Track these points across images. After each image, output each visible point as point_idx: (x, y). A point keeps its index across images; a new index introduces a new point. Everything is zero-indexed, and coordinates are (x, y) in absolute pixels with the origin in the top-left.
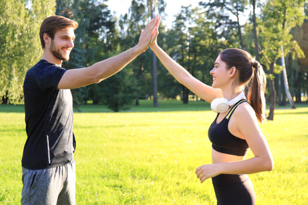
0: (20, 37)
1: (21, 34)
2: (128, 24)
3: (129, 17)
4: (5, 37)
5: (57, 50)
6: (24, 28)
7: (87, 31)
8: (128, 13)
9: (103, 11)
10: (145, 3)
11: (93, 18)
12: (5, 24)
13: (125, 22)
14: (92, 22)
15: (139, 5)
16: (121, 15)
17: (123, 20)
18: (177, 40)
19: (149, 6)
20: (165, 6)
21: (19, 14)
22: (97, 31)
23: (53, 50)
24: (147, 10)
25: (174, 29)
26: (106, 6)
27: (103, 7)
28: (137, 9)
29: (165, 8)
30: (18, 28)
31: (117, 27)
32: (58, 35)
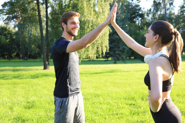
0: (92, 26)
1: (92, 24)
2: (152, 14)
3: (152, 10)
4: (84, 27)
5: (69, 31)
6: (94, 21)
7: (129, 20)
8: (151, 8)
9: (137, 8)
10: (161, 2)
11: (132, 13)
12: (84, 20)
13: (150, 13)
14: (131, 15)
15: (158, 3)
16: (148, 10)
17: (149, 12)
18: (182, 20)
19: (164, 3)
20: (174, 2)
21: (91, 15)
22: (135, 19)
23: (68, 31)
24: (162, 5)
25: (179, 14)
26: (139, 6)
27: (137, 6)
28: (157, 5)
29: (173, 3)
30: (90, 21)
31: (146, 16)
32: (69, 22)
